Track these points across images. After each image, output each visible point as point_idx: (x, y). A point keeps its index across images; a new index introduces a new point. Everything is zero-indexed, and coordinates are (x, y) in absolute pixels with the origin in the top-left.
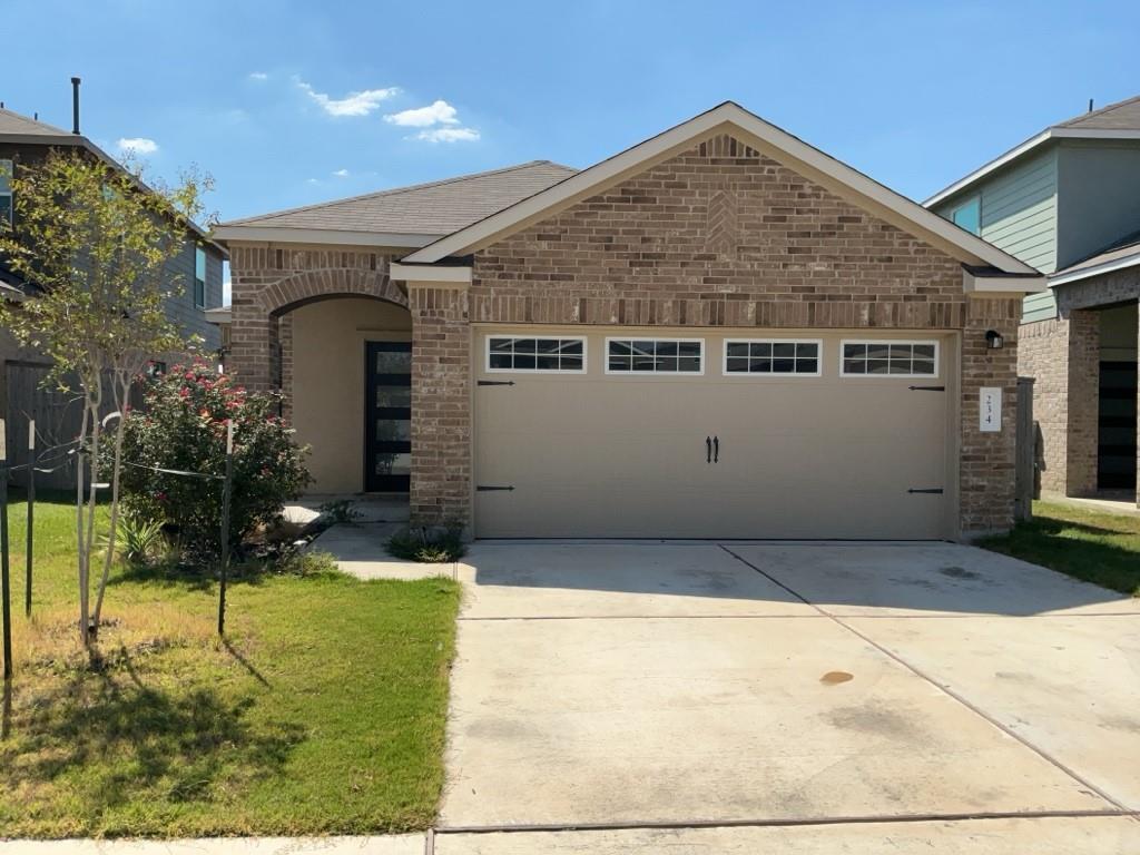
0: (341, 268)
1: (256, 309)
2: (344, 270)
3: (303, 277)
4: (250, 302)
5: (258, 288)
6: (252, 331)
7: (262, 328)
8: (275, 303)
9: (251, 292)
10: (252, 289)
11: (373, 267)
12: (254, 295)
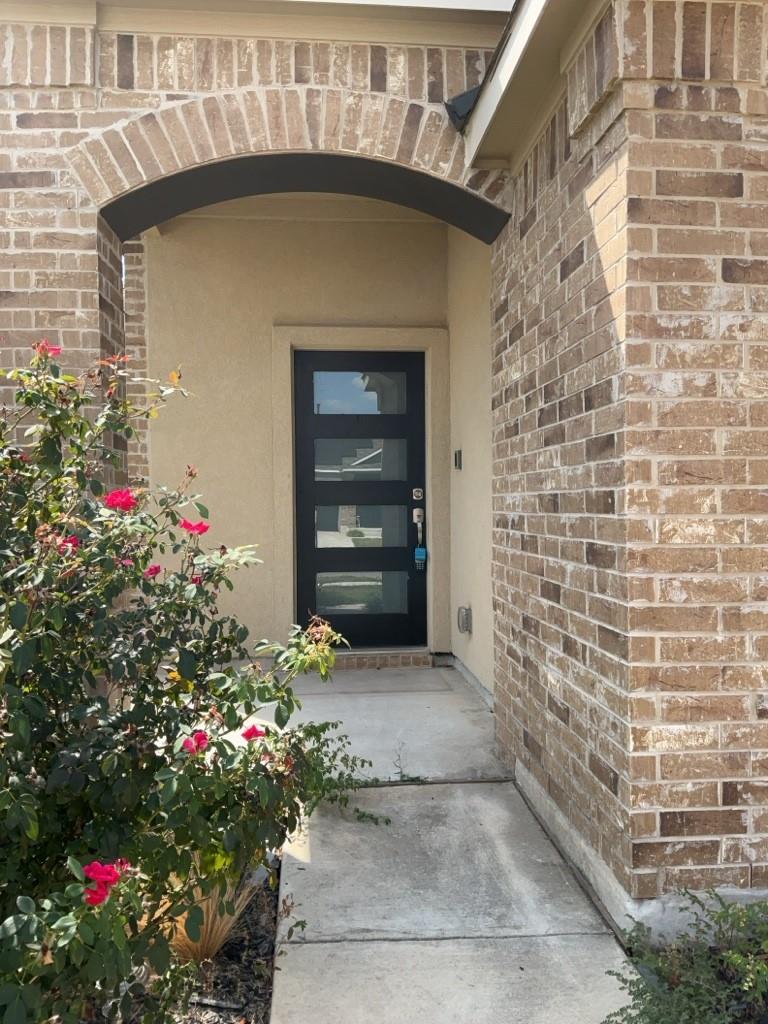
0: (293, 86)
1: (61, 199)
2: (301, 90)
3: (188, 111)
4: (45, 179)
5: (67, 140)
6: (50, 259)
7: (78, 253)
8: (114, 182)
9: (51, 151)
10: (52, 143)
11: (379, 82)
12: (58, 161)
